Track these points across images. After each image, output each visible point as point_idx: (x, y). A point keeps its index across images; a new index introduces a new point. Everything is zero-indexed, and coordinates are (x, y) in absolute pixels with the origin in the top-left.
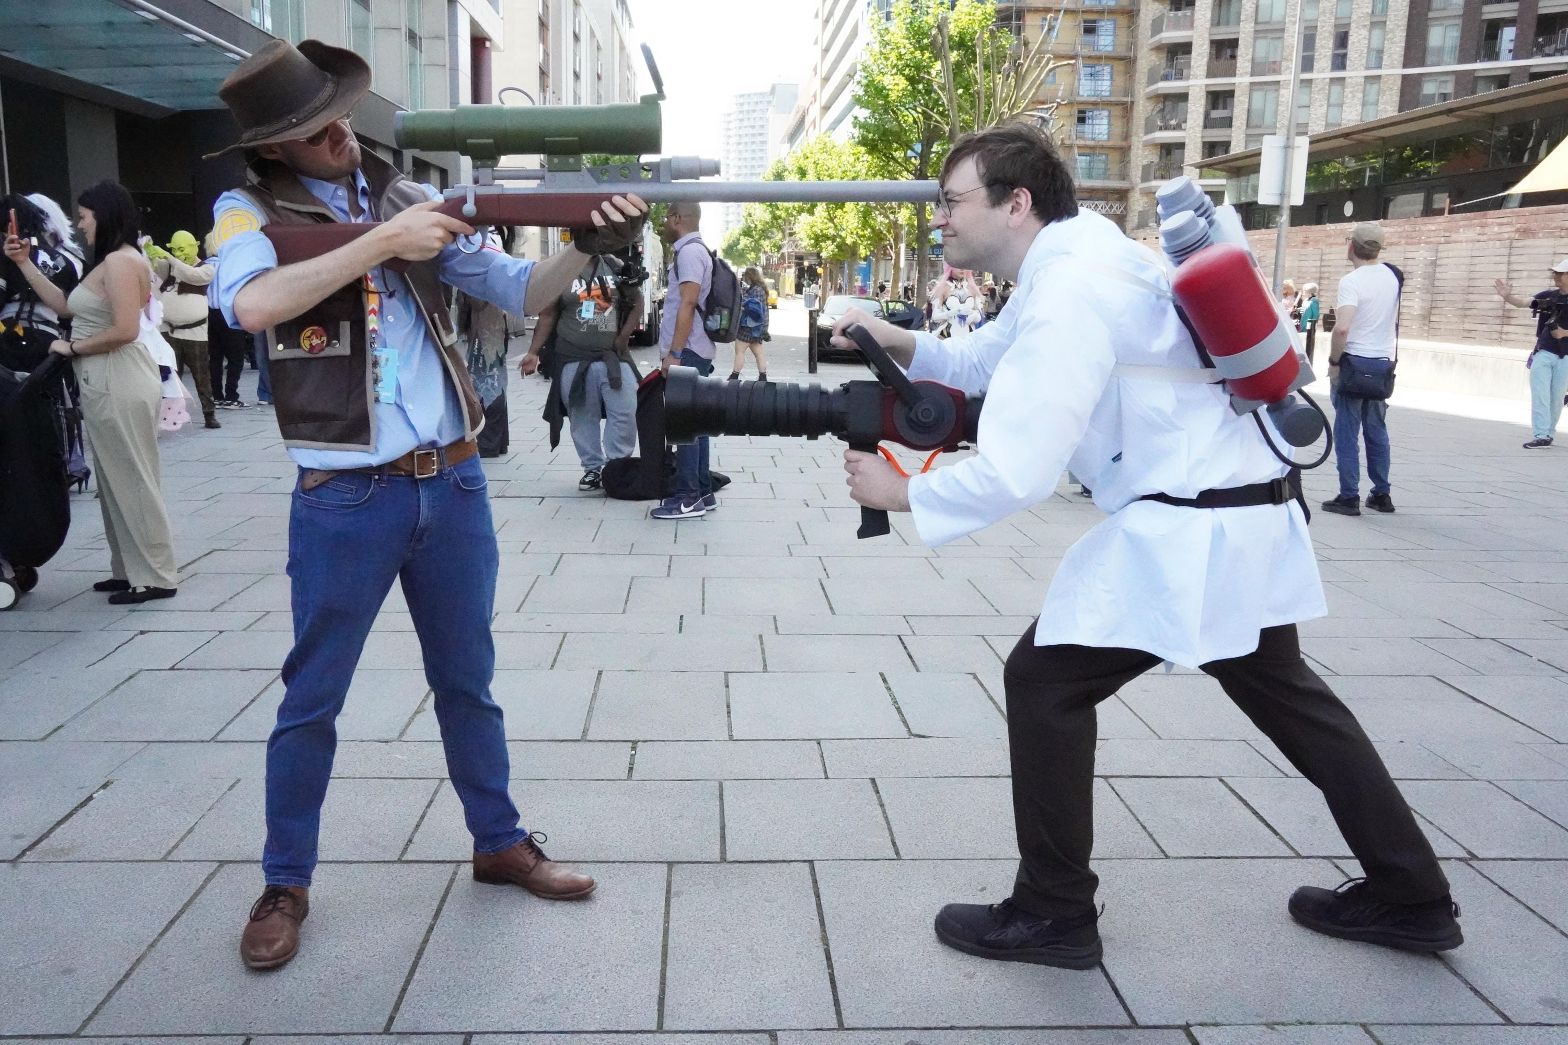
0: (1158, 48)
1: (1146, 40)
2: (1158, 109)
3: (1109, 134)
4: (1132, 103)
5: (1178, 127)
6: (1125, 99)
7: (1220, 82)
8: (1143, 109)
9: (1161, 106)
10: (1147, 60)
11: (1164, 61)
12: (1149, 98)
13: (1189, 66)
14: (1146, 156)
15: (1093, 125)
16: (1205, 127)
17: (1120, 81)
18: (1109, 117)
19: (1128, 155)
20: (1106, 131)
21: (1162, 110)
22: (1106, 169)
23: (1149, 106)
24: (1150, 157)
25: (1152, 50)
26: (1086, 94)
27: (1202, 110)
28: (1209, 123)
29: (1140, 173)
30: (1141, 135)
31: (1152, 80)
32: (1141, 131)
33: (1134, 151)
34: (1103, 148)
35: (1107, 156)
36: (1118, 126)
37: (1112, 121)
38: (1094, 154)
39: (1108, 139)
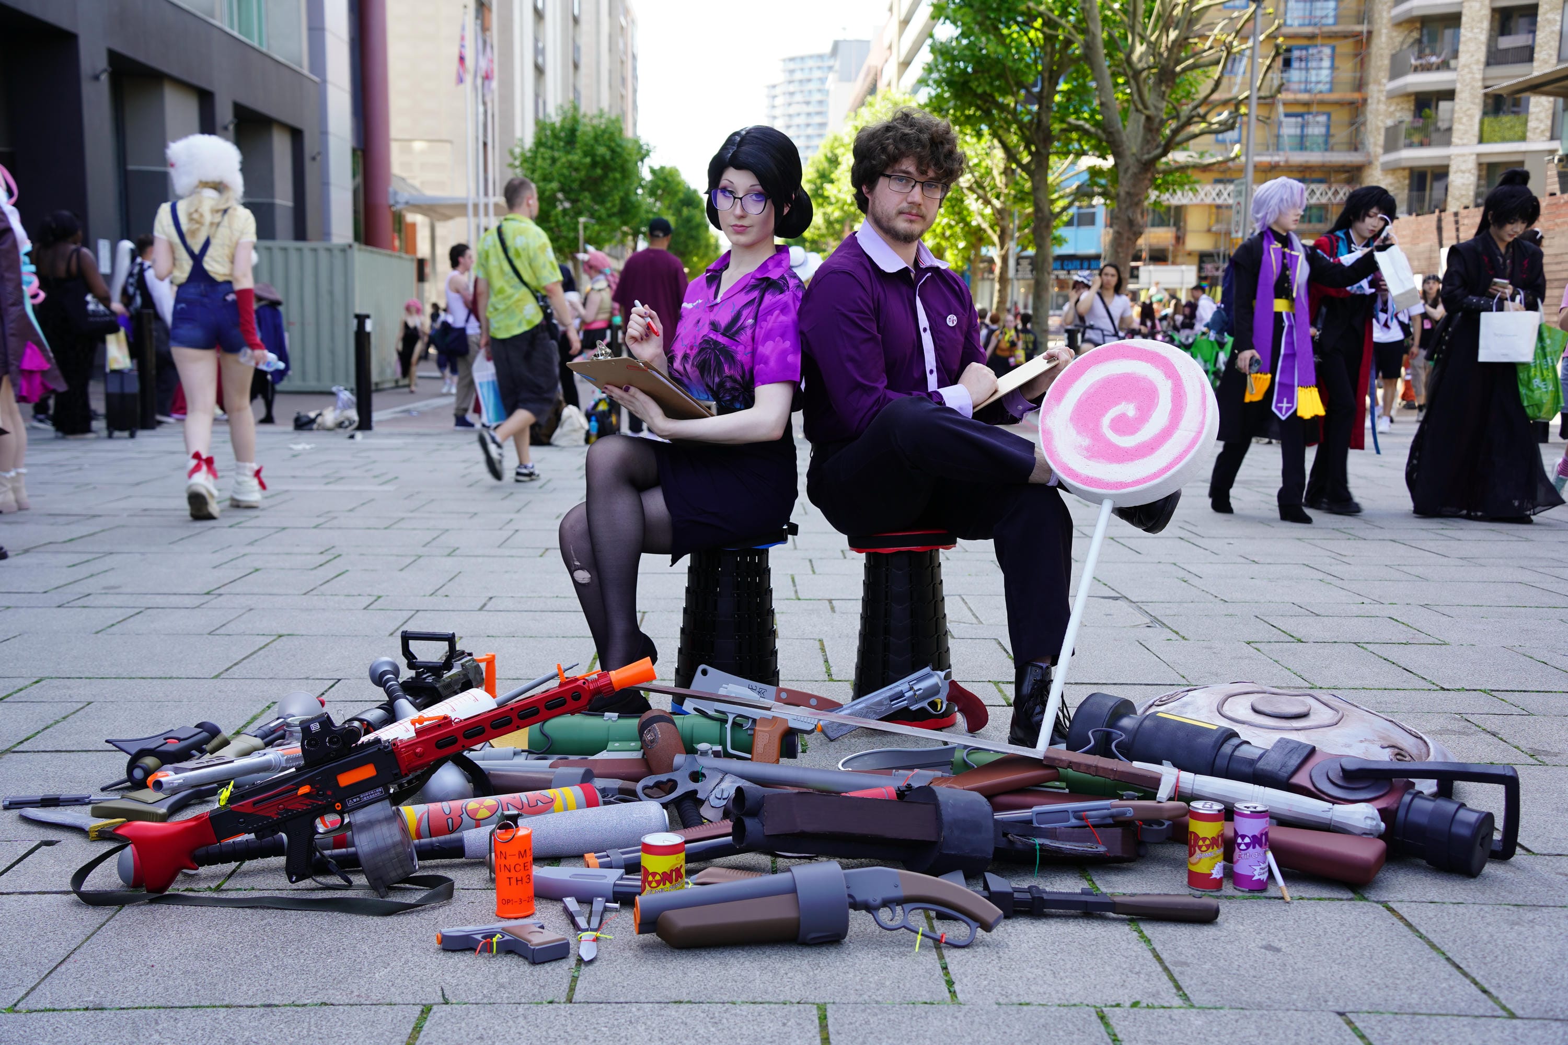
2: (1410, 40)
3: (1332, 83)
4: (1370, 33)
5: (1444, 66)
6: (1358, 28)
8: (1386, 42)
9: (1416, 35)
12: (1397, 24)
14: (1392, 114)
15: (1307, 69)
16: (1488, 64)
17: (1351, 1)
18: (1333, 58)
19: (1363, 113)
20: (1328, 79)
21: (1419, 41)
22: (1328, 135)
23: (1398, 37)
24: (1398, 115)
26: (1296, 23)
27: (1483, 37)
28: (1495, 57)
29: (1381, 139)
30: (1384, 81)
32: (1383, 76)
33: (1372, 106)
34: (1322, 103)
35: (1329, 115)
36: (1347, 70)
37: (1337, 64)
38: (1309, 113)
39: (1331, 90)
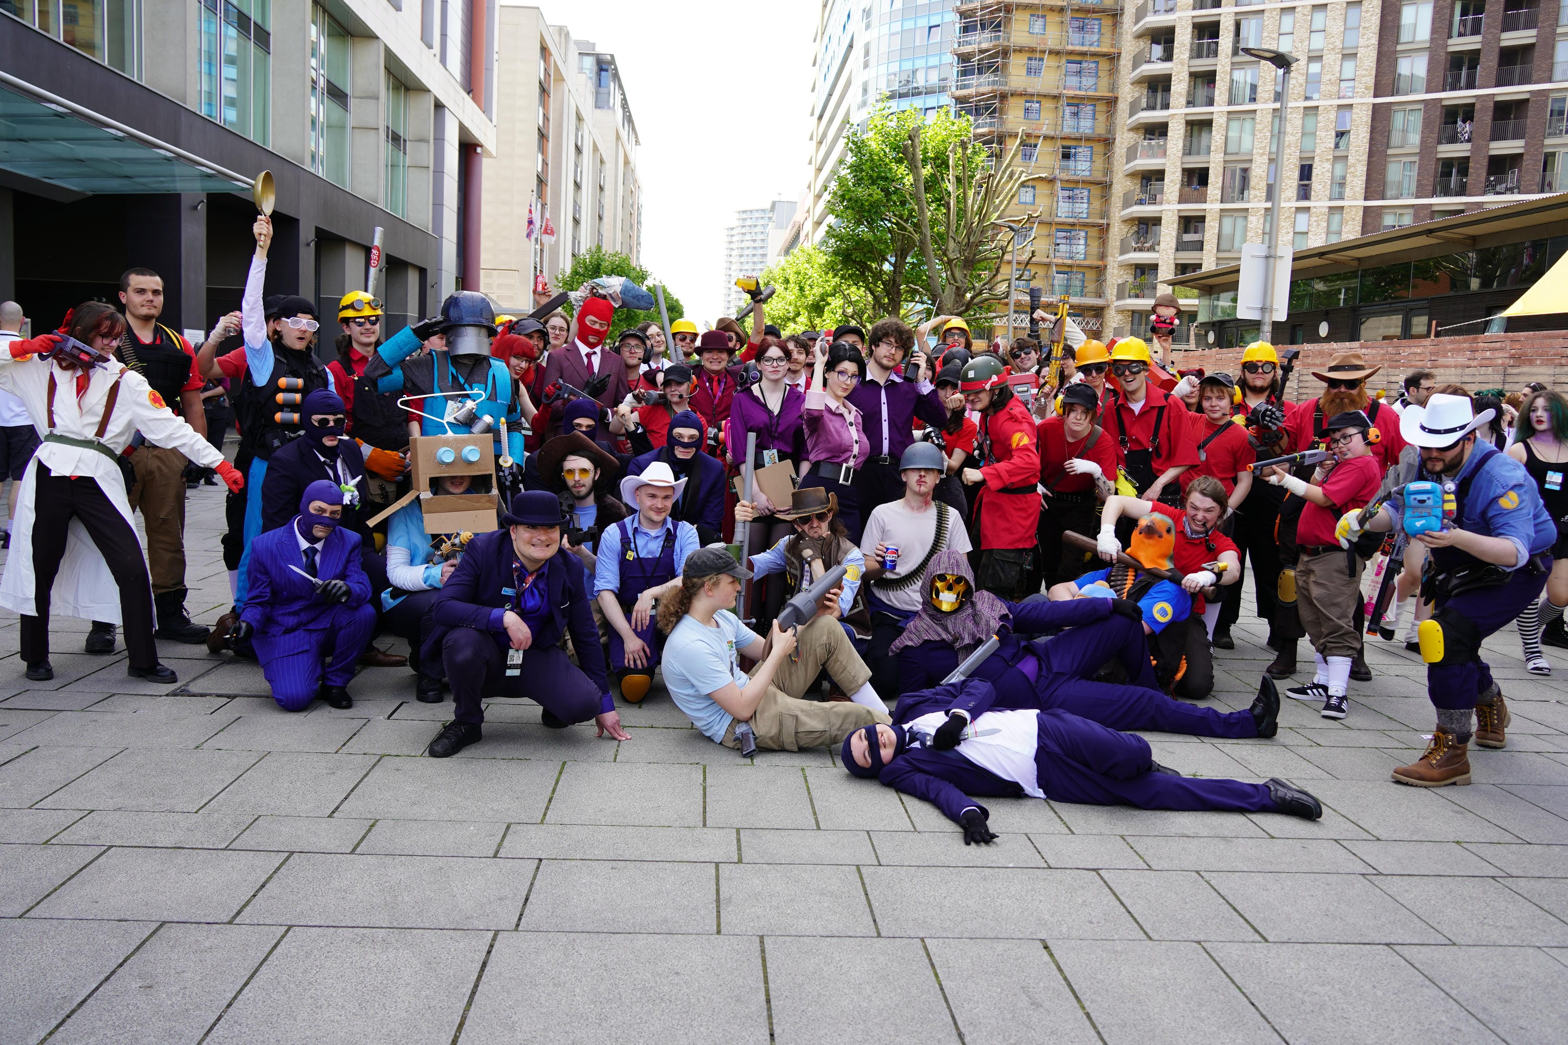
0: (1133, 175)
1: (1121, 167)
2: (1132, 232)
3: (1085, 254)
4: (1108, 225)
5: (1152, 249)
6: (1101, 221)
7: (1191, 208)
8: (1118, 231)
9: (1135, 228)
10: (1121, 185)
11: (1138, 186)
12: (1125, 221)
13: (1162, 191)
14: (1121, 276)
15: (1071, 245)
16: (1177, 250)
17: (1097, 205)
18: (1086, 238)
19: (1104, 274)
20: (1083, 251)
21: (1137, 232)
22: (1083, 287)
23: (1125, 229)
24: (1125, 276)
25: (1127, 175)
26: (1064, 215)
27: (1174, 233)
28: (1181, 246)
29: (1115, 292)
30: (1117, 255)
31: (1126, 204)
32: (1116, 252)
33: (1109, 270)
34: (1079, 266)
35: (1084, 274)
36: (1095, 245)
37: (1088, 242)
38: (1071, 272)
39: (1085, 259)
